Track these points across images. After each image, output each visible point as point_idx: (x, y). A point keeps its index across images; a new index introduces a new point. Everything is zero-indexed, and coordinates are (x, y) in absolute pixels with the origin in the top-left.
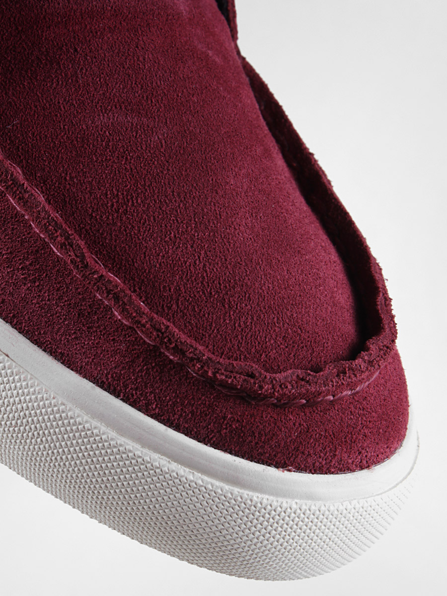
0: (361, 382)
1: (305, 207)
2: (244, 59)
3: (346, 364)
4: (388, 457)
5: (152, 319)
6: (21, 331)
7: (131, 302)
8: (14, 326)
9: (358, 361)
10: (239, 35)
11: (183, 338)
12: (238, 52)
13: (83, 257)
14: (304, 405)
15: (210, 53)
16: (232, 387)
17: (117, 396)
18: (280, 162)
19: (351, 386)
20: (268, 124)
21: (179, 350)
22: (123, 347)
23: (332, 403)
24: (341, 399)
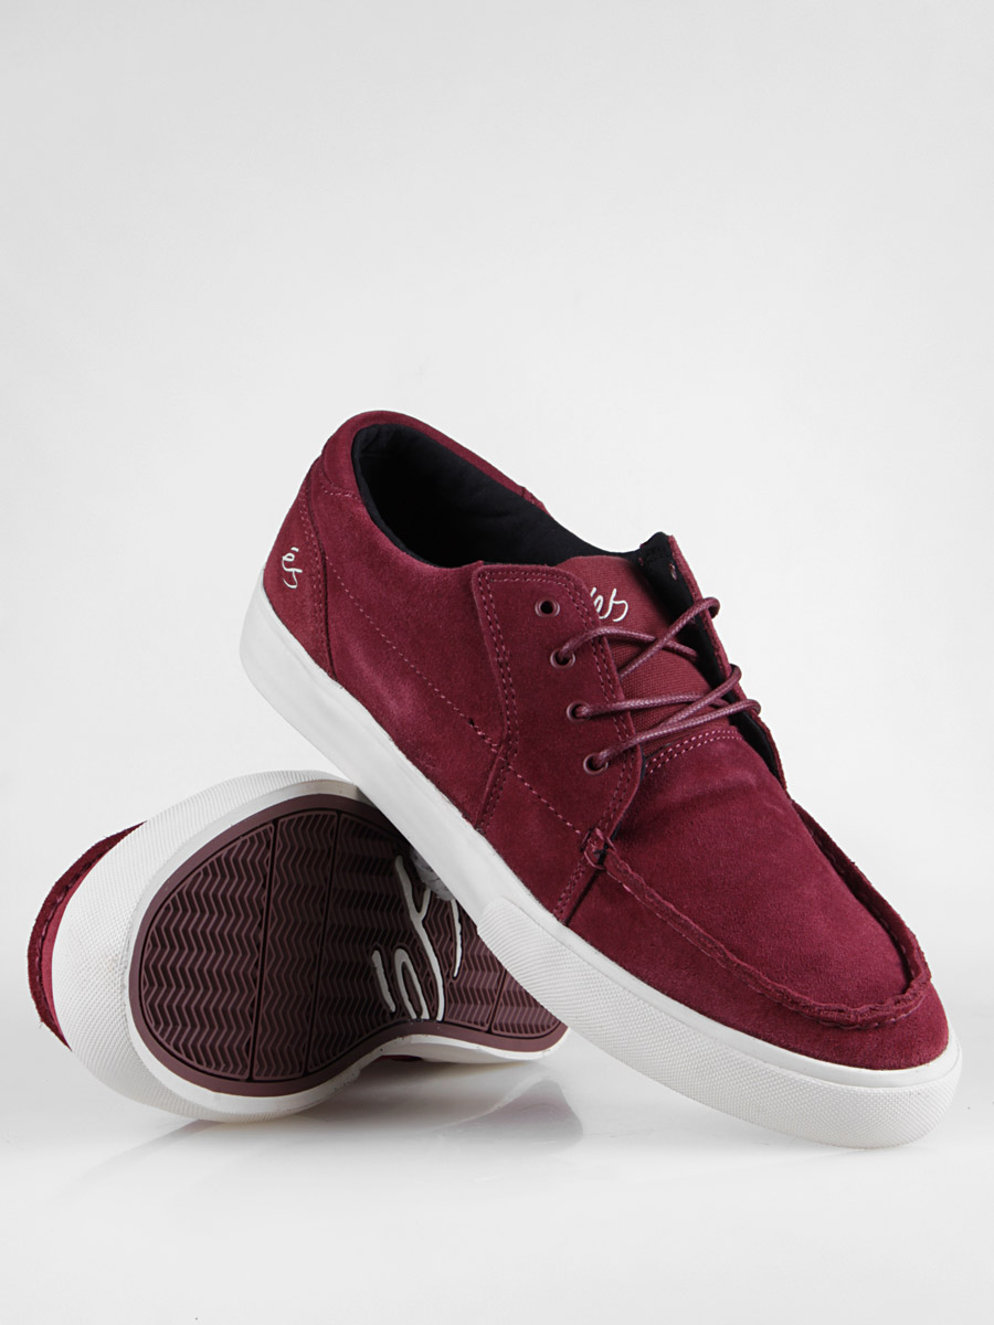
0: (911, 1007)
1: (856, 901)
2: (793, 801)
3: (899, 997)
4: (937, 1056)
5: (774, 986)
6: (691, 1007)
7: (760, 978)
8: (686, 1005)
9: (907, 994)
10: (787, 785)
11: (796, 995)
12: (788, 797)
13: (725, 954)
14: (876, 1027)
15: (775, 807)
16: (831, 1021)
17: (759, 1038)
18: (833, 873)
19: (905, 1010)
20: (819, 847)
21: (795, 1002)
22: (758, 1007)
23: (895, 1023)
24: (901, 1020)
